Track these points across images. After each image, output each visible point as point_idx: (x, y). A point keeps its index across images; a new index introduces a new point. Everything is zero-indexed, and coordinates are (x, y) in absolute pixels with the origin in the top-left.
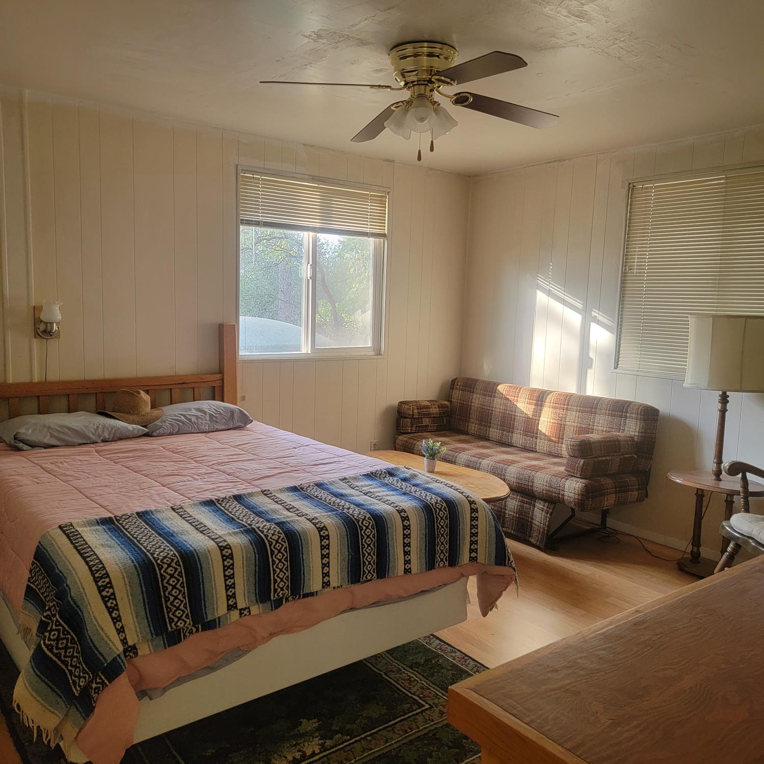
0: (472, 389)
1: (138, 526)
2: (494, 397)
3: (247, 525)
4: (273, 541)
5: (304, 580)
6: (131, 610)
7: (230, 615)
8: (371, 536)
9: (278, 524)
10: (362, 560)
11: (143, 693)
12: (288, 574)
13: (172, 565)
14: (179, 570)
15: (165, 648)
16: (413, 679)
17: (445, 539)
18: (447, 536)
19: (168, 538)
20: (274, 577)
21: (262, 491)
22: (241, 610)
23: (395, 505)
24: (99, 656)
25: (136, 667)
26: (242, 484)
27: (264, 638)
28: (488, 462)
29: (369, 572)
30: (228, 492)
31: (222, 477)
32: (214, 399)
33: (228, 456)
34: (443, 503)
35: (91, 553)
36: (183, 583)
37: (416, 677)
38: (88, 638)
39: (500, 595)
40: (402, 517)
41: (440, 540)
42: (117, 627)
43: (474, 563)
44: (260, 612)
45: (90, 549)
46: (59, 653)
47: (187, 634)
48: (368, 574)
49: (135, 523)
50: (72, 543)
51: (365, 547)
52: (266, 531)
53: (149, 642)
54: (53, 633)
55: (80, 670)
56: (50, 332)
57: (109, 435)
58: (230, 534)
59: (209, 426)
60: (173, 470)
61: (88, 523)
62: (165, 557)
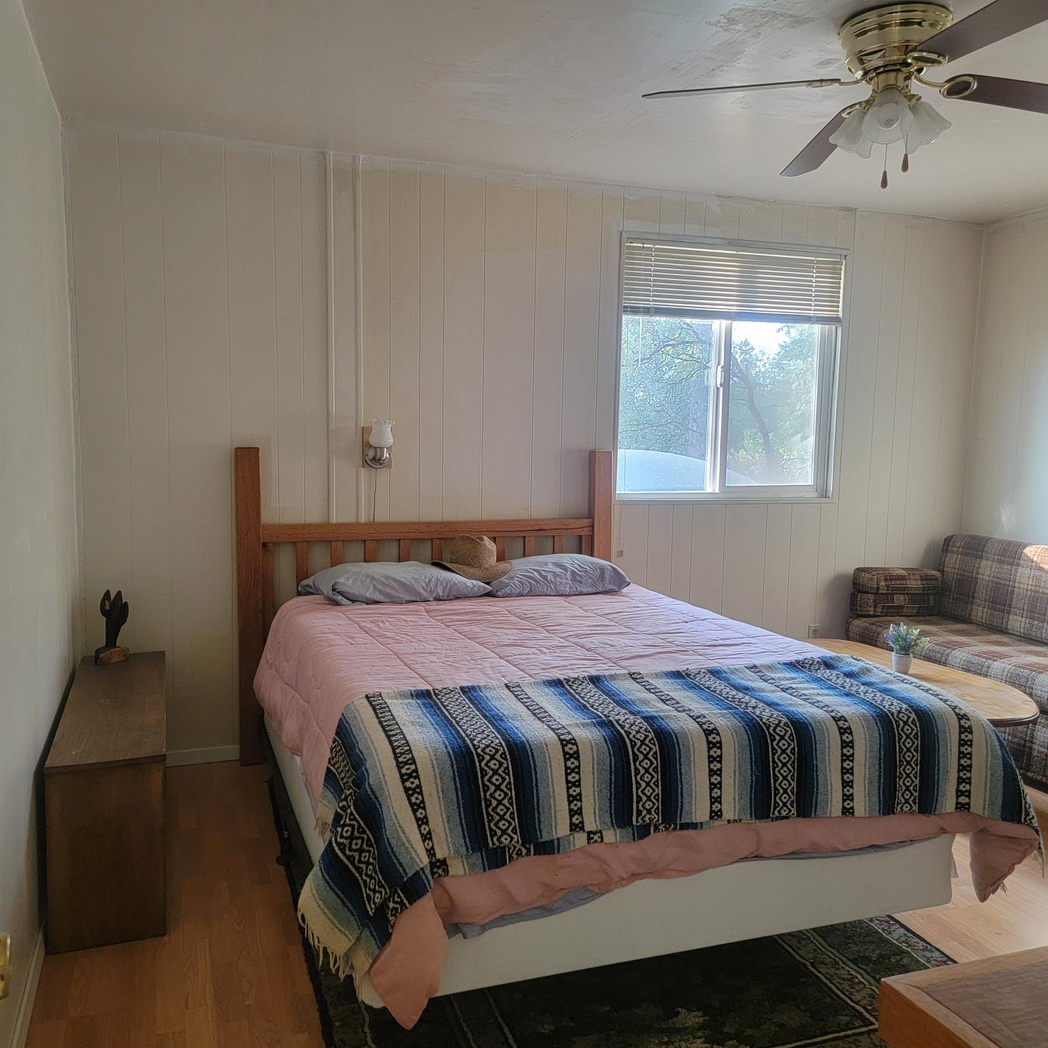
0: (979, 553)
1: (460, 703)
2: (1018, 565)
3: (603, 716)
4: (636, 741)
5: (682, 803)
6: (442, 811)
7: (574, 838)
8: (788, 751)
9: (647, 719)
10: (772, 786)
11: (455, 926)
12: (659, 791)
13: (496, 757)
14: (505, 765)
15: (484, 870)
16: (857, 980)
17: (913, 769)
18: (917, 765)
19: (495, 722)
20: (637, 793)
21: (629, 674)
22: (589, 833)
23: (830, 709)
24: (398, 865)
25: (445, 889)
26: (604, 664)
27: (622, 879)
28: (1003, 665)
29: (785, 804)
30: (584, 671)
31: (578, 653)
32: (580, 552)
33: (590, 626)
34: (910, 713)
35: (398, 731)
36: (509, 783)
37: (863, 977)
38: (386, 840)
39: (1010, 869)
40: (840, 728)
41: (904, 770)
42: (422, 832)
43: (964, 814)
44: (616, 839)
45: (397, 727)
46: (353, 856)
47: (514, 856)
48: (782, 808)
49: (457, 699)
50: (378, 718)
51: (778, 766)
52: (627, 726)
53: (464, 858)
54: (346, 829)
55: (375, 882)
56: (379, 460)
57: (444, 592)
58: (577, 725)
59: (570, 587)
60: (516, 640)
61: (400, 695)
62: (488, 746)
